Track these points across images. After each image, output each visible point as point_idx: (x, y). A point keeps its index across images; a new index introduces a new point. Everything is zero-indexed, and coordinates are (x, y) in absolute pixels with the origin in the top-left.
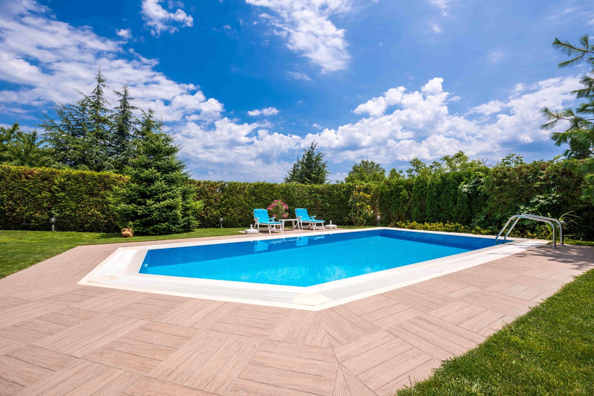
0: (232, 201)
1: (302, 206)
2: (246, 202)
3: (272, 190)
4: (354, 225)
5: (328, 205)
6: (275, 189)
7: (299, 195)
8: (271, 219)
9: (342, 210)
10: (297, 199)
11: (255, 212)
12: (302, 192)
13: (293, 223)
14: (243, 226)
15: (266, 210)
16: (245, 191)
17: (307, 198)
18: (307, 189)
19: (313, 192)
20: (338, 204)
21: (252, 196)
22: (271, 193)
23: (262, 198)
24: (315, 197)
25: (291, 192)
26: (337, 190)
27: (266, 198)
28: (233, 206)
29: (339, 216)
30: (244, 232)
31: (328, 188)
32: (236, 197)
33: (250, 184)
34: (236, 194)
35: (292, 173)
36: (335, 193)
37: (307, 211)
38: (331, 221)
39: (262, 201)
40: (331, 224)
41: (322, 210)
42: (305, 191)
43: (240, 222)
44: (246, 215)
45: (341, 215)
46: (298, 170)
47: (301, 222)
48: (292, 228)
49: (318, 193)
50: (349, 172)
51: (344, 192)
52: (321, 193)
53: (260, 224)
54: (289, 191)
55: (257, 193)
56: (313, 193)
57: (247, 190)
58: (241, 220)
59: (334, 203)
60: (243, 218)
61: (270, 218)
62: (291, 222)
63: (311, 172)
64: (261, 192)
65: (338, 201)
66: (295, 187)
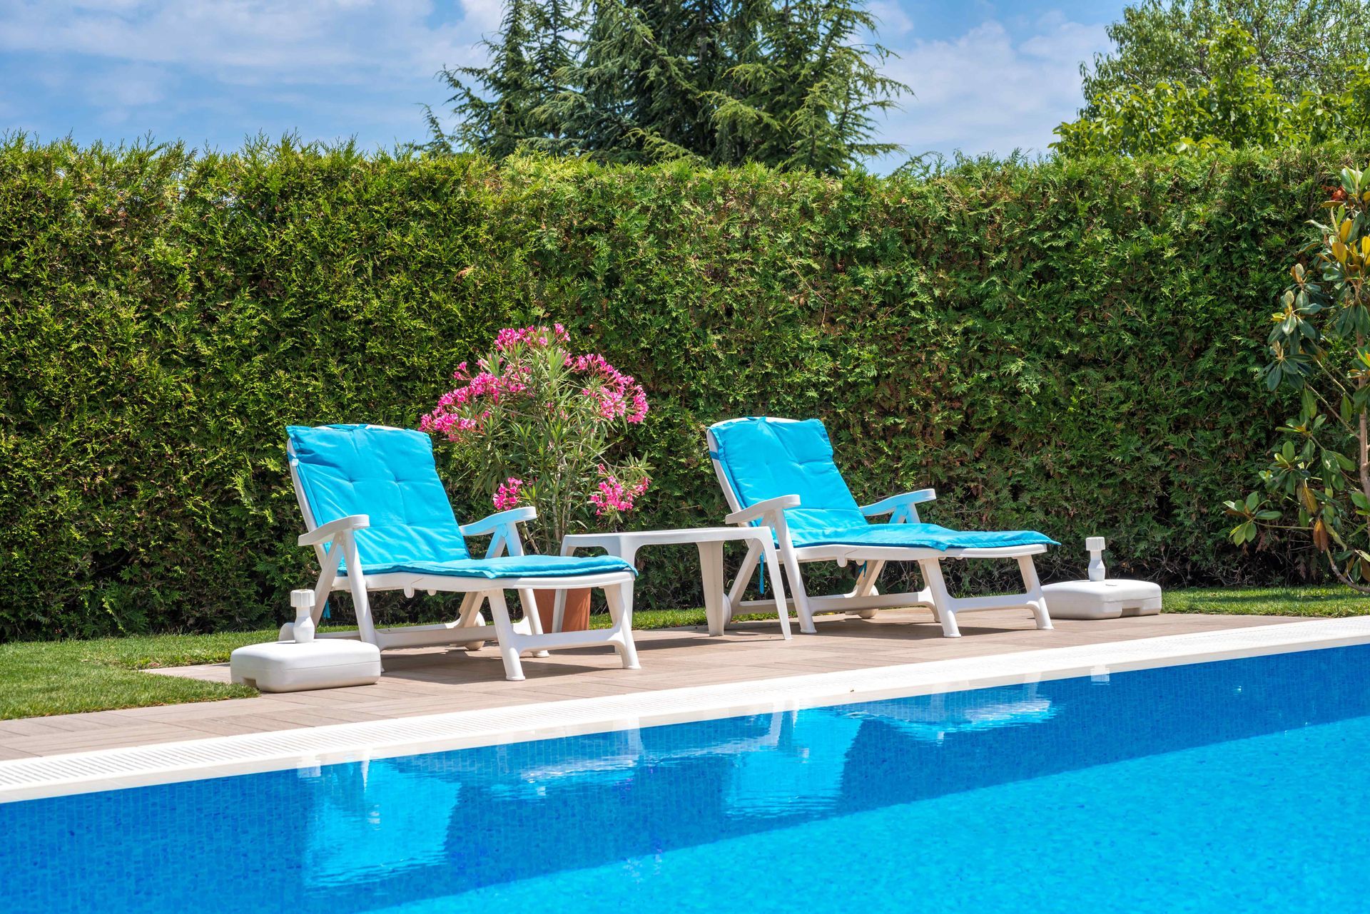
0: (21, 356)
1: (764, 396)
2: (166, 362)
3: (440, 227)
4: (1334, 581)
5: (1030, 384)
6: (468, 215)
7: (718, 275)
8: (477, 528)
9: (1178, 425)
10: (709, 320)
11: (309, 456)
12: (757, 251)
13: (711, 570)
14: (141, 619)
15: (420, 441)
16: (147, 240)
17: (811, 314)
18: (806, 213)
19: (863, 241)
20: (1132, 365)
21: (232, 292)
22: (428, 264)
23: (340, 315)
24: (895, 296)
25: (646, 249)
26: (1121, 226)
27: (383, 312)
28: (32, 404)
29: (1143, 491)
30: (220, 674)
31: (1025, 204)
32: (61, 313)
33: (206, 172)
34: (55, 275)
35: (491, 96)
36: (1093, 250)
37: (827, 447)
38: (1096, 545)
39: (341, 348)
40: (1098, 567)
41: (965, 427)
42: (786, 238)
43: (114, 574)
44: (175, 502)
45: (1166, 483)
46: (553, 59)
47: (796, 556)
48: (701, 624)
49: (922, 256)
50: (1093, 74)
51: (1189, 245)
52: (948, 261)
53: (377, 583)
54: (622, 243)
55: (282, 265)
56: (869, 258)
57: (175, 233)
58: (122, 557)
59: (1095, 363)
60: (142, 533)
61: (462, 520)
62: (690, 551)
63: (710, 73)
64: (323, 252)
65: (1136, 333)
66: (676, 196)
